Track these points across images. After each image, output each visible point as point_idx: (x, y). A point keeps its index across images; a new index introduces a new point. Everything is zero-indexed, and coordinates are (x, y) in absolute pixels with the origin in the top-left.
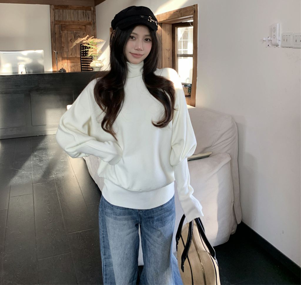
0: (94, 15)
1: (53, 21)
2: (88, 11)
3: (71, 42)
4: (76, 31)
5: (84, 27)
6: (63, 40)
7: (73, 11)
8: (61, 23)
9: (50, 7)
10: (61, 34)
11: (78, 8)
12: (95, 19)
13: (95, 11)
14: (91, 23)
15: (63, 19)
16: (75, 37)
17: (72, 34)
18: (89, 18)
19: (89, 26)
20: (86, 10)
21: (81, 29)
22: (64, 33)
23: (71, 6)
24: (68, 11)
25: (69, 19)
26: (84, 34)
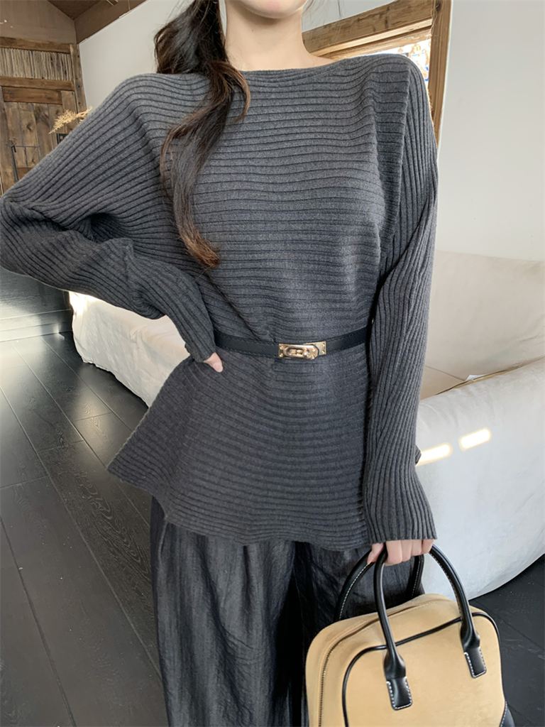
0: (77, 66)
2: (63, 55)
3: (30, 130)
4: (38, 105)
5: (57, 95)
6: (10, 125)
7: (26, 52)
8: (2, 84)
10: (4, 109)
11: (38, 45)
12: (80, 75)
13: (79, 56)
14: (72, 85)
15: (5, 72)
16: (36, 119)
17: (30, 111)
18: (66, 73)
19: (67, 93)
20: (57, 52)
21: (49, 98)
22: (10, 109)
23: (21, 40)
24: (15, 53)
25: (18, 74)
26: (57, 112)
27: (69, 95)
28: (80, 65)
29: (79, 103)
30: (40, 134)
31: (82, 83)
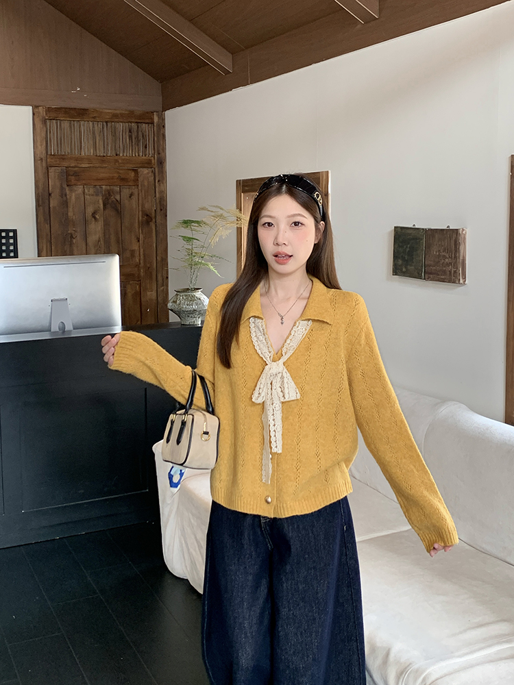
0: (161, 139)
1: (43, 156)
2: (144, 125)
3: (95, 218)
4: (108, 187)
5: (133, 174)
6: (70, 214)
7: (100, 125)
8: (66, 164)
9: (34, 114)
10: (66, 195)
11: (115, 116)
12: (164, 149)
13: (164, 127)
14: (153, 161)
15: (71, 150)
16: (105, 205)
17: (97, 195)
18: (146, 147)
19: (145, 171)
20: (137, 123)
21: (123, 179)
22: (73, 194)
23: (95, 110)
24: (85, 126)
25: (88, 151)
26: (131, 195)
27: (148, 173)
28: (164, 136)
29: (159, 181)
30: (106, 224)
31: (165, 160)
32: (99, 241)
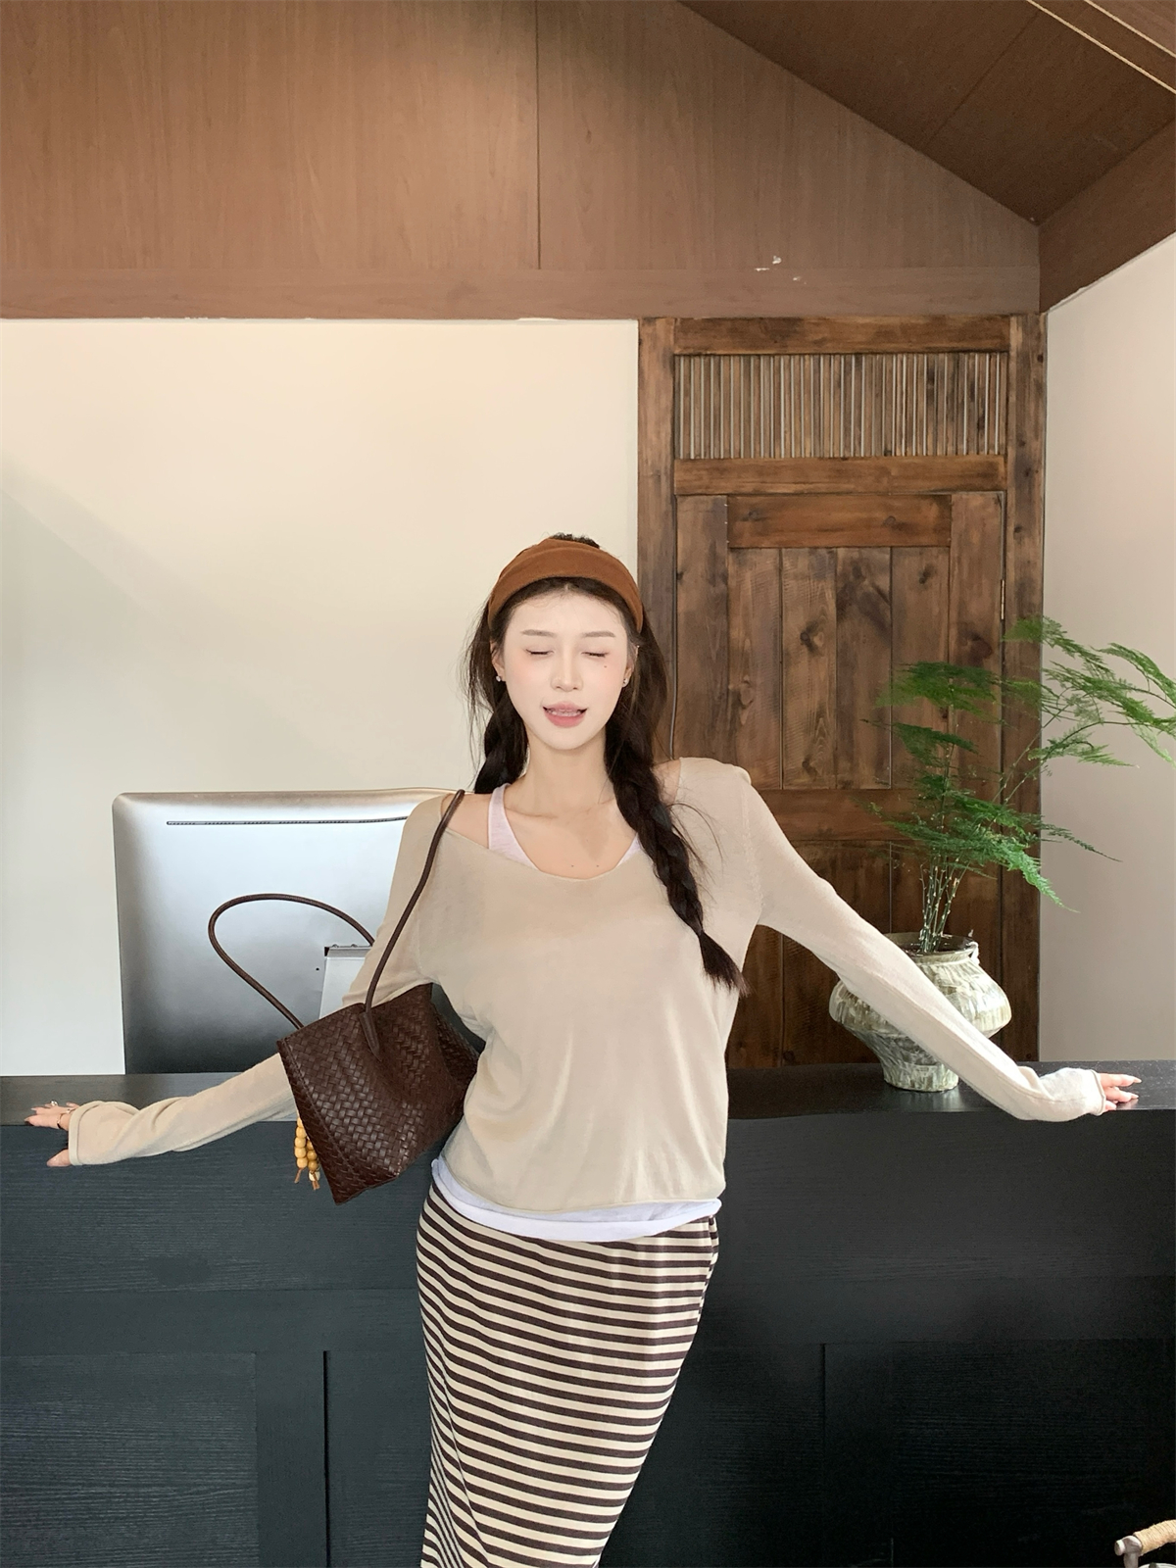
0: (1030, 397)
1: (664, 465)
2: (978, 358)
3: (811, 647)
4: (855, 554)
5: (932, 512)
6: (737, 634)
7: (838, 364)
8: (729, 484)
9: (641, 343)
10: (725, 578)
11: (884, 333)
12: (1039, 430)
13: (1042, 358)
14: (1002, 469)
15: (747, 443)
16: (841, 607)
17: (819, 577)
18: (980, 426)
19: (975, 500)
20: (955, 352)
21: (900, 527)
22: (748, 575)
23: (822, 320)
24: (792, 370)
25: (794, 444)
26: (926, 575)
27: (983, 506)
28: (1041, 387)
29: (1017, 530)
30: (845, 663)
31: (1041, 461)
32: (820, 714)
